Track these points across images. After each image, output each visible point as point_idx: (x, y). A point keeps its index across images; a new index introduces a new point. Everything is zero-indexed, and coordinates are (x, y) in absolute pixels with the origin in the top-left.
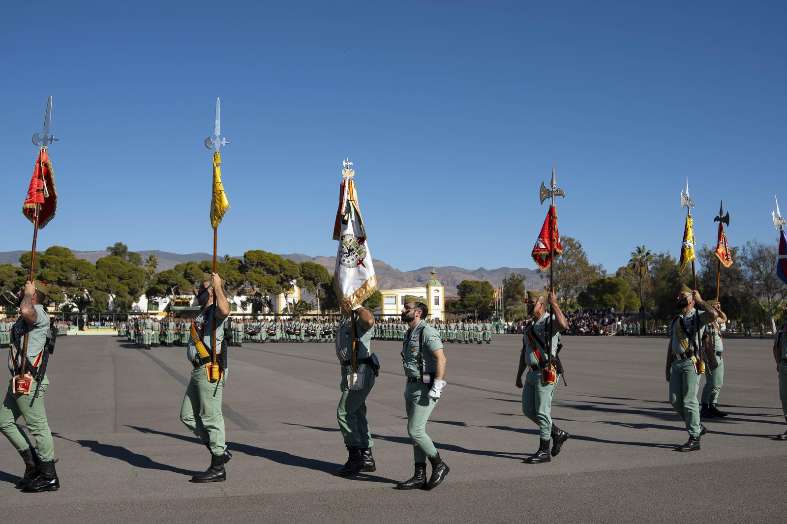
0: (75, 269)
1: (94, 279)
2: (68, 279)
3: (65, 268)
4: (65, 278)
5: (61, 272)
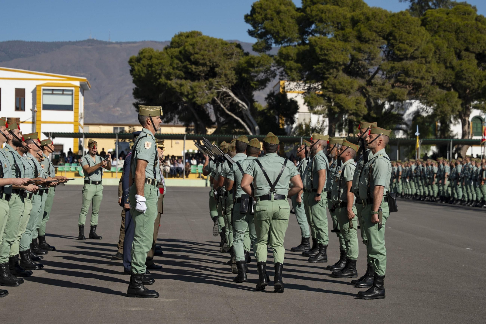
0: (388, 37)
1: (430, 58)
2: (373, 59)
3: (367, 34)
4: (366, 57)
5: (357, 43)
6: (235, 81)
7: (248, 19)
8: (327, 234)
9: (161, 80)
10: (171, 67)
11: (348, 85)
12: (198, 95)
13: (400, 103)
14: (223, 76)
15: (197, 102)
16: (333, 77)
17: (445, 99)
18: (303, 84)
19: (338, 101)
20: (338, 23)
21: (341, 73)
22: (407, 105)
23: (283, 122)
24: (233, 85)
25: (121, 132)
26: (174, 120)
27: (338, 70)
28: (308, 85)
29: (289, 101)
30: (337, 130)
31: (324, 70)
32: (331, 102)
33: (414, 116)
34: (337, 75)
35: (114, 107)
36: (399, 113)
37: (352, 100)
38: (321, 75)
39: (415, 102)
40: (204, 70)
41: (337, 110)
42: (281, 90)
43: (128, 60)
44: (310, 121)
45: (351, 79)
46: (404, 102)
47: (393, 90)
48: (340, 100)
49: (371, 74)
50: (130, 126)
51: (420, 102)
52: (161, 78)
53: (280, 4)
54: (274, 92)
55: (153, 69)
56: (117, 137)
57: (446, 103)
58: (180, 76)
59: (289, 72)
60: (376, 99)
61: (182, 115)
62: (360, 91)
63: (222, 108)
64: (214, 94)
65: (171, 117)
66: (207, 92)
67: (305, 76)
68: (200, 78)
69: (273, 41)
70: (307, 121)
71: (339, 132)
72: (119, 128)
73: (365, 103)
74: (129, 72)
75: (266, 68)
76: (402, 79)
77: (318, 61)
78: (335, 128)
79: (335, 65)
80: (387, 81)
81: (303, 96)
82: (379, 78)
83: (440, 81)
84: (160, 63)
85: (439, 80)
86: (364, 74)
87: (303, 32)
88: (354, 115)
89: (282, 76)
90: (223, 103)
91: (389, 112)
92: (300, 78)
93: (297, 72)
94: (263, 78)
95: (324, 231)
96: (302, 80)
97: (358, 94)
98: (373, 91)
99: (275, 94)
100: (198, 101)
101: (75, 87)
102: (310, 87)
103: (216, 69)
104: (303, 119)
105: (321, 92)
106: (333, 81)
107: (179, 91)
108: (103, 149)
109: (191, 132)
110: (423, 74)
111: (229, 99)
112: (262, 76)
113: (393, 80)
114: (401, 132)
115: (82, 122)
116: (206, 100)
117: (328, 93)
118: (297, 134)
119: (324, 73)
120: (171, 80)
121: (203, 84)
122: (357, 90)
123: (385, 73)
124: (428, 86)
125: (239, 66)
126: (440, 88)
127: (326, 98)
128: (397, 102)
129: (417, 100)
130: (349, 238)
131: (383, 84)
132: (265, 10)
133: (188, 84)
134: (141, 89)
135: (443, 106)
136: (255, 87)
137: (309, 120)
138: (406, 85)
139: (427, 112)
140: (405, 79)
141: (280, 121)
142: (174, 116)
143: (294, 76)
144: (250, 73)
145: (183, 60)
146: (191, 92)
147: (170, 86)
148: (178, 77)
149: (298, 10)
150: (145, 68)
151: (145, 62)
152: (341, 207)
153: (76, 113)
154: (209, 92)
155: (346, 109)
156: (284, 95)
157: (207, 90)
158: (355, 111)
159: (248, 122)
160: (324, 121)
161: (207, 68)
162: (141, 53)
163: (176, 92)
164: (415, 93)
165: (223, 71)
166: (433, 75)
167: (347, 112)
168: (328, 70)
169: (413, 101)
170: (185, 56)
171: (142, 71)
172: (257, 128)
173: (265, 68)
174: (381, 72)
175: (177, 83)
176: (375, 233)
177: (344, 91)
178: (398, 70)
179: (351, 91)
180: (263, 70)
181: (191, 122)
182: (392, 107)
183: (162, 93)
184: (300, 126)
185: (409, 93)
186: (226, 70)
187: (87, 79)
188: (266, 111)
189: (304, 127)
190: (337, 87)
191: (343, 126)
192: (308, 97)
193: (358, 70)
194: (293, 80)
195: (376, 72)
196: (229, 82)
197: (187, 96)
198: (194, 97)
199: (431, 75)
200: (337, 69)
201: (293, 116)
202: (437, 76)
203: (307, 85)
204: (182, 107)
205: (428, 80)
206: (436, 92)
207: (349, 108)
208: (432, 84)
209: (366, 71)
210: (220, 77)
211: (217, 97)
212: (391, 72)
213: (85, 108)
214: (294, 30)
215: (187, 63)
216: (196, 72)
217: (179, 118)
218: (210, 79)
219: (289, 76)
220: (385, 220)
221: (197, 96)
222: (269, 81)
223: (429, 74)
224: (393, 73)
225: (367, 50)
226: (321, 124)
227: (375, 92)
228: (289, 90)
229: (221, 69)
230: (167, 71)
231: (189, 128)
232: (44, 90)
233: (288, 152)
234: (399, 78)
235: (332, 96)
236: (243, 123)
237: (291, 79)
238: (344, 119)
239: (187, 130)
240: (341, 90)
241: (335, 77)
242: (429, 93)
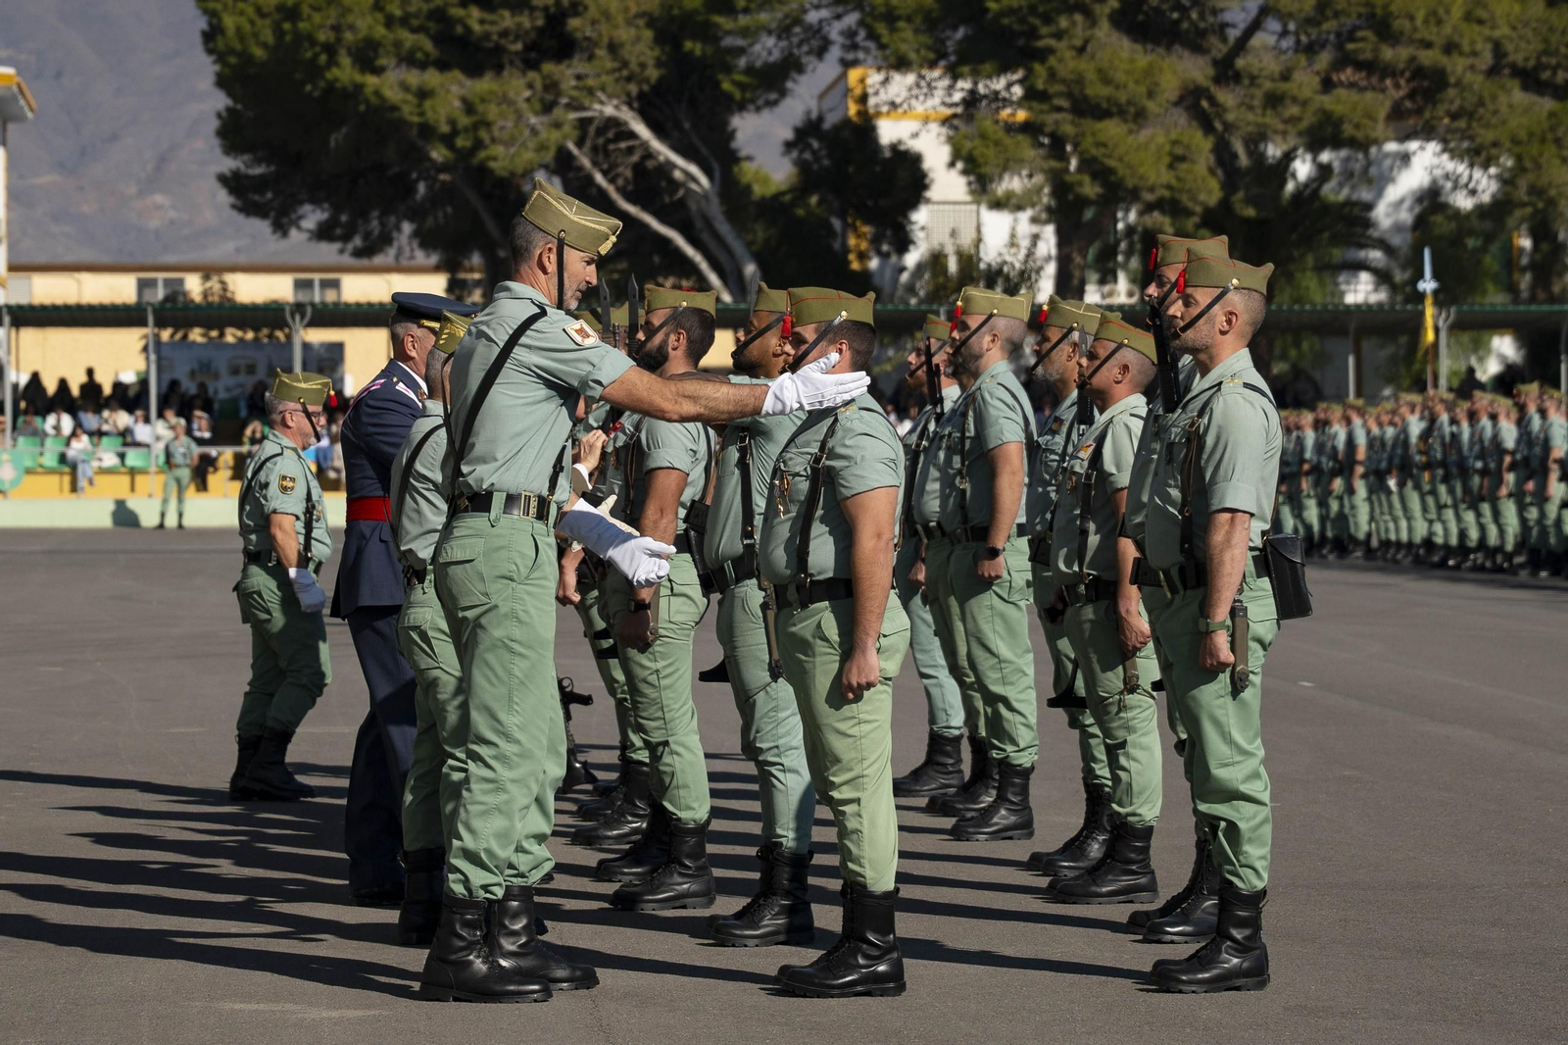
6: (653, 74)
8: (1033, 720)
9: (335, 72)
10: (380, 16)
11: (1137, 82)
12: (496, 133)
13: (1360, 156)
14: (601, 52)
15: (492, 165)
16: (1074, 48)
17: (1549, 136)
18: (946, 82)
19: (1094, 151)
21: (1104, 31)
22: (1388, 162)
23: (864, 245)
24: (646, 88)
25: (167, 299)
26: (396, 244)
27: (1092, 20)
28: (964, 84)
29: (887, 154)
30: (1094, 276)
31: (1035, 21)
32: (1063, 157)
33: (1417, 210)
34: (1087, 41)
35: (142, 193)
36: (1355, 197)
37: (1153, 147)
38: (1021, 42)
39: (1422, 148)
40: (519, 25)
41: (1090, 189)
42: (853, 109)
45: (1150, 58)
46: (1373, 150)
47: (1326, 101)
48: (1104, 145)
49: (1233, 34)
50: (207, 272)
51: (1444, 150)
52: (338, 65)
54: (821, 119)
56: (151, 319)
57: (1551, 149)
58: (419, 55)
59: (881, 28)
60: (1255, 141)
61: (430, 222)
62: (1187, 109)
63: (600, 189)
64: (567, 129)
65: (382, 233)
66: (533, 120)
67: (950, 46)
68: (506, 60)
70: (966, 239)
71: (1102, 282)
72: (160, 284)
73: (1212, 159)
74: (198, 40)
75: (786, 16)
76: (1363, 51)
78: (1083, 268)
80: (1303, 60)
81: (944, 130)
82: (1267, 50)
83: (1527, 59)
85: (1521, 53)
86: (1202, 34)
88: (1163, 212)
89: (854, 47)
90: (605, 166)
91: (1309, 194)
92: (932, 56)
93: (916, 31)
94: (772, 59)
95: (1015, 704)
96: (942, 63)
97: (1181, 117)
98: (1242, 104)
99: (827, 125)
100: (495, 159)
102: (973, 92)
103: (574, 23)
104: (947, 231)
105: (1022, 115)
106: (1072, 64)
107: (416, 119)
108: (90, 372)
109: (470, 294)
110: (1455, 28)
111: (630, 150)
112: (767, 49)
113: (1325, 58)
114: (1365, 277)
116: (529, 155)
117: (1050, 119)
118: (922, 293)
119: (1033, 33)
120: (378, 71)
121: (518, 86)
122: (1176, 104)
123: (1292, 27)
124: (1476, 81)
125: (671, 8)
126: (1525, 88)
127: (1046, 141)
128: (1344, 153)
129: (1428, 139)
130: (1121, 734)
131: (1286, 76)
133: (454, 89)
134: (250, 114)
135: (1538, 166)
136: (738, 95)
137: (974, 235)
138: (1382, 79)
139: (1473, 192)
140: (1376, 50)
141: (852, 241)
142: (399, 229)
143: (904, 48)
144: (716, 40)
146: (464, 121)
147: (373, 100)
148: (410, 60)
150: (268, 22)
152: (1089, 600)
154: (545, 119)
155: (1130, 183)
156: (865, 128)
157: (536, 114)
158: (1166, 193)
159: (712, 245)
160: (1035, 238)
161: (533, 19)
163: (401, 124)
164: (1419, 112)
165: (604, 28)
166: (1497, 33)
167: (1134, 195)
168: (1049, 18)
169: (1413, 145)
171: (255, 35)
172: (750, 269)
173: (779, 15)
174: (1273, 25)
175: (405, 87)
176: (1219, 713)
177: (1119, 105)
178: (1349, 16)
179: (1151, 106)
180: (774, 25)
181: (471, 251)
182: (1324, 172)
183: (344, 130)
184: (936, 260)
185: (1397, 114)
186: (617, 27)
187: (19, 73)
188: (788, 198)
189: (953, 266)
190: (1089, 91)
191: (1120, 258)
192: (966, 137)
193: (1175, 15)
194: (901, 64)
195: (1255, 26)
196: (629, 79)
197: (448, 140)
198: (479, 145)
199: (1487, 32)
200: (1088, 14)
201: (906, 217)
202: (1511, 39)
203: (960, 84)
204: (430, 188)
205: (1475, 54)
206: (1511, 106)
207: (1142, 178)
208: (1493, 71)
209: (1211, 19)
210: (591, 58)
211: (580, 144)
212: (1318, 24)
216: (487, 36)
217: (416, 234)
218: (548, 67)
219: (882, 47)
220: (1261, 652)
221: (493, 140)
222: (800, 69)
223: (1476, 28)
224: (1325, 26)
226: (1023, 252)
227: (1251, 108)
228: (885, 109)
229: (594, 22)
230: (361, 35)
231: (462, 276)
233: (888, 374)
234: (1350, 46)
235: (1068, 129)
236: (690, 251)
237: (892, 60)
238: (1120, 226)
239: (454, 286)
240: (1104, 105)
241: (1081, 50)
242: (1481, 111)
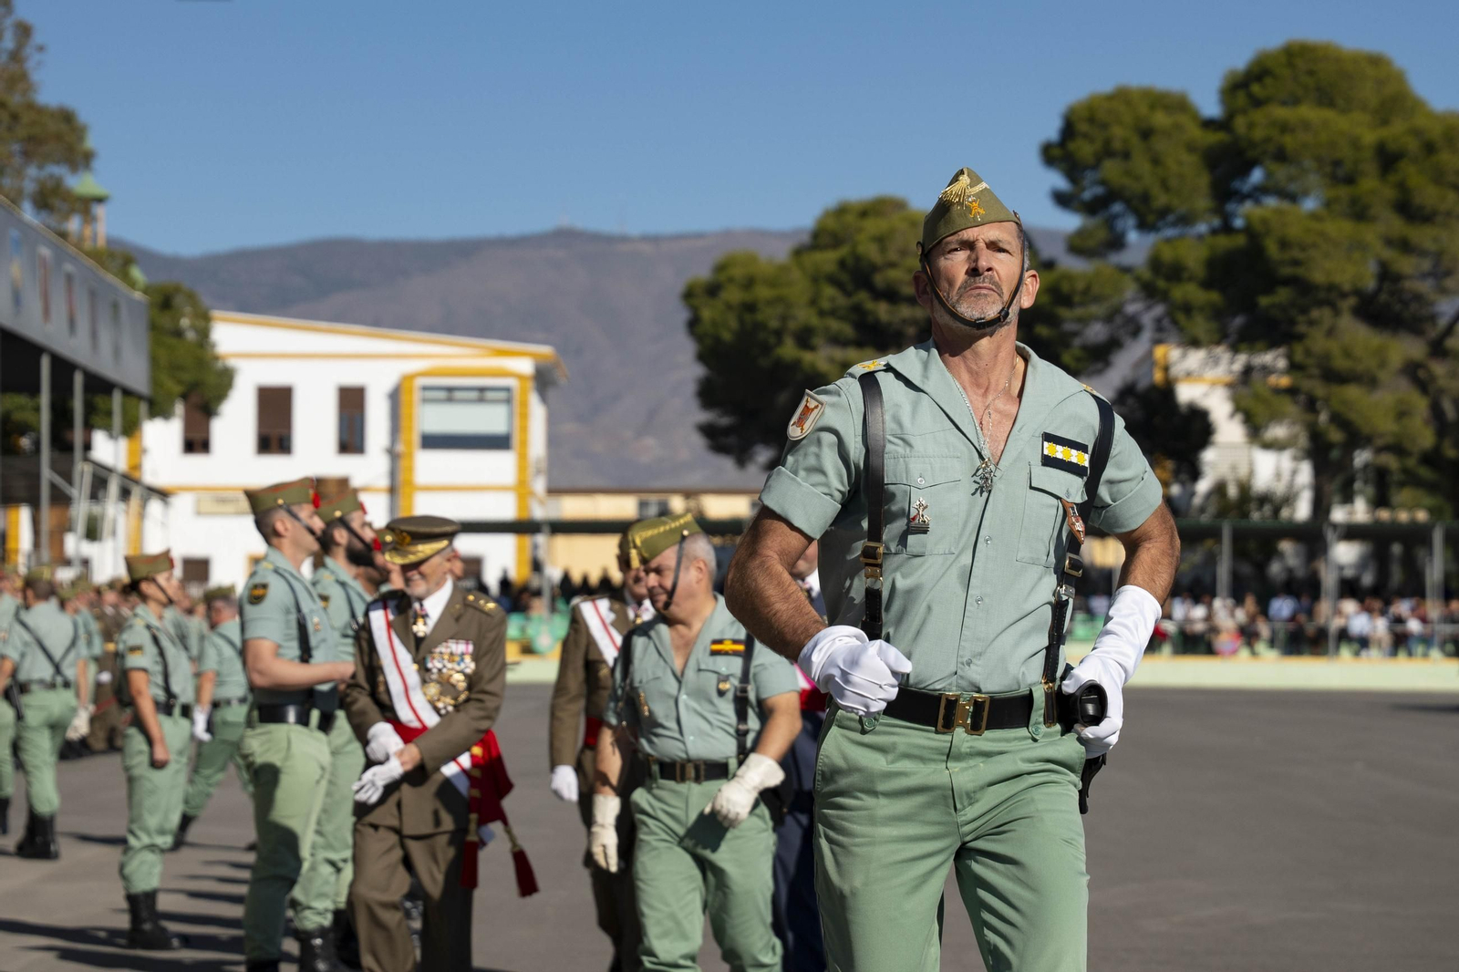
2: (1448, 273)
3: (1427, 194)
4: (1426, 265)
5: (1397, 225)
7: (1053, 155)
9: (781, 350)
10: (815, 310)
11: (1371, 357)
16: (1323, 332)
18: (1230, 356)
19: (1339, 407)
20: (1337, 163)
21: (1345, 319)
23: (1169, 476)
27: (1337, 312)
28: (1243, 358)
29: (1184, 411)
30: (1337, 499)
31: (1294, 312)
32: (1316, 412)
34: (1333, 327)
35: (638, 437)
37: (1383, 405)
38: (1283, 327)
41: (1336, 436)
42: (1158, 376)
43: (680, 287)
44: (1251, 473)
45: (1380, 339)
48: (1348, 404)
49: (1443, 322)
50: (688, 494)
52: (783, 345)
53: (1152, 107)
54: (1135, 384)
55: (760, 317)
58: (842, 337)
62: (1409, 377)
67: (1232, 330)
69: (1130, 221)
70: (1243, 472)
71: (1344, 503)
72: (654, 503)
73: (1427, 414)
74: (683, 326)
75: (1110, 308)
77: (1271, 281)
78: (1333, 492)
79: (1329, 296)
81: (1227, 392)
84: (779, 300)
86: (1419, 321)
87: (1224, 194)
88: (1391, 453)
89: (1162, 329)
92: (1218, 336)
93: (1207, 319)
94: (1099, 340)
96: (1226, 341)
97: (1404, 383)
98: (1449, 373)
99: (1139, 389)
101: (520, 377)
102: (1248, 364)
104: (1229, 466)
105: (1284, 381)
106: (1322, 344)
112: (1097, 332)
115: (540, 485)
117: (1307, 384)
118: (1211, 512)
119: (1292, 322)
120: (813, 349)
122: (1400, 373)
127: (1302, 400)
132: (1105, 126)
134: (722, 380)
137: (1248, 468)
143: (1197, 330)
144: (1060, 325)
145: (850, 287)
148: (836, 340)
149: (1209, 124)
150: (734, 313)
151: (733, 295)
153: (523, 458)
155: (1365, 431)
156: (1168, 390)
158: (1393, 439)
160: (1294, 472)
162: (721, 268)
167: (1368, 440)
168: (1304, 310)
170: (858, 275)
171: (725, 324)
173: (1105, 308)
175: (832, 360)
177: (1357, 374)
179: (1382, 374)
180: (1101, 315)
184: (1220, 488)
187: (556, 350)
189: (1232, 492)
190: (1335, 363)
191: (1358, 486)
192: (1244, 397)
193: (1399, 307)
194: (1195, 343)
200: (1334, 307)
201: (1197, 455)
203: (1239, 358)
207: (1374, 428)
209: (1425, 310)
213: (553, 440)
214: (1196, 187)
215: (863, 297)
216: (891, 323)
219: (1181, 330)
222: (1121, 346)
225: (1429, 245)
226: (1284, 481)
228: (1182, 376)
230: (800, 324)
232: (425, 388)
235: (1320, 392)
237: (1189, 339)
238: (1358, 463)
240: (1346, 374)
241: (1329, 334)
